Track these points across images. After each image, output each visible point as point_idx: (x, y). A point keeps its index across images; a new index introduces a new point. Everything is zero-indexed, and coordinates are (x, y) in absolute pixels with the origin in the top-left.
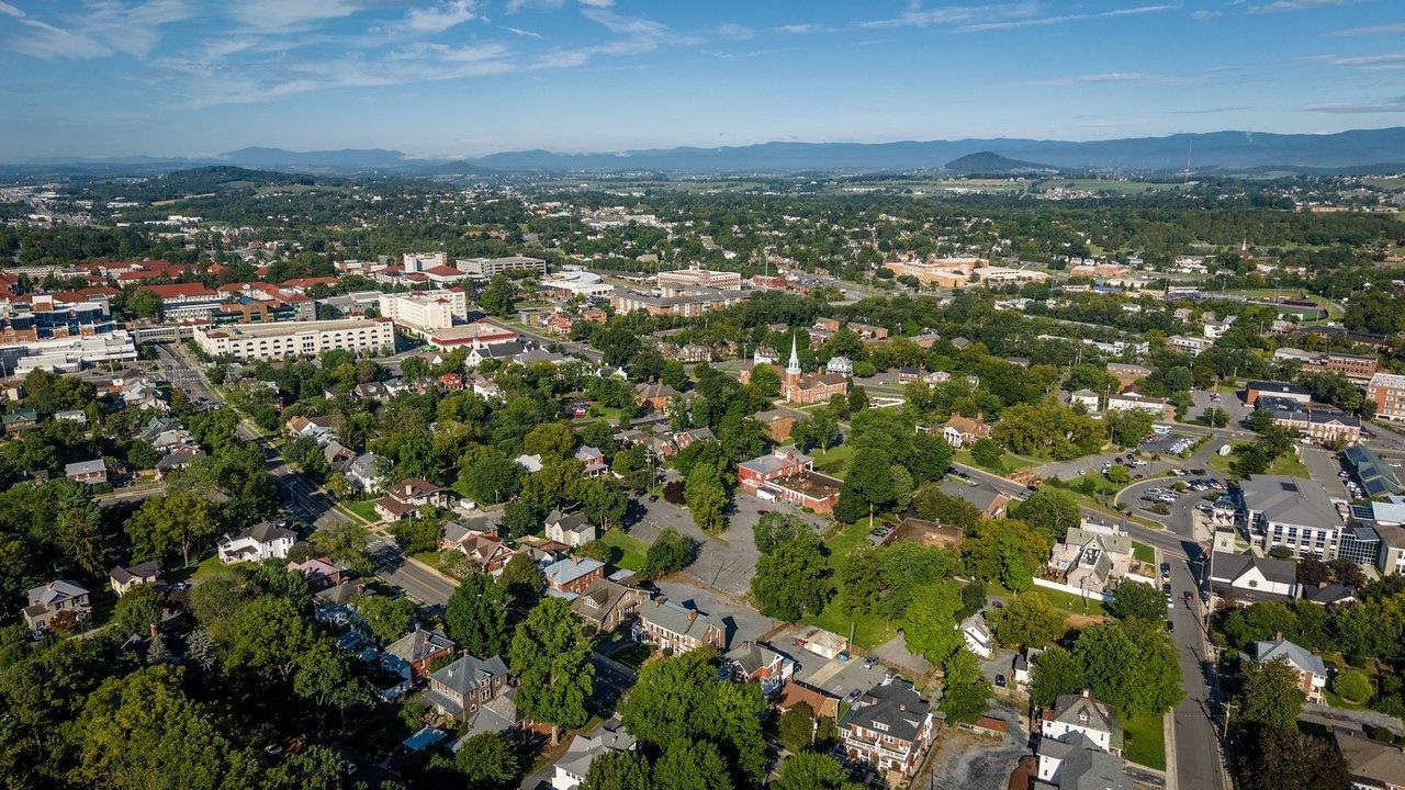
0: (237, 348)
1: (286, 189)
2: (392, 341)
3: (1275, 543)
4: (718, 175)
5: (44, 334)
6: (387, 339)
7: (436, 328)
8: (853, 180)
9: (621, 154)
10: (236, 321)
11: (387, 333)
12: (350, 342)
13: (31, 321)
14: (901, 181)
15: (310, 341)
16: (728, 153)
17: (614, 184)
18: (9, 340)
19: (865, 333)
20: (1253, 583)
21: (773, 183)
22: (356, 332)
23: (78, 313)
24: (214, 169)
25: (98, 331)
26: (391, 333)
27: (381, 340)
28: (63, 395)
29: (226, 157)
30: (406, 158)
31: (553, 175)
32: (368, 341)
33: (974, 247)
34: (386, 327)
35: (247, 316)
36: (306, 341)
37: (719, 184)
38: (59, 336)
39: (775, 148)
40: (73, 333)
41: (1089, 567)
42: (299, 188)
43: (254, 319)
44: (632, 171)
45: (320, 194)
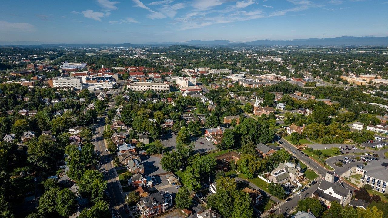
0: (132, 88)
1: (191, 50)
2: (169, 89)
3: (367, 183)
4: (319, 47)
5: (98, 82)
6: (168, 88)
7: (184, 86)
8: (362, 49)
9: (291, 41)
10: (138, 81)
11: (168, 87)
12: (159, 88)
13: (96, 78)
14: (380, 49)
15: (149, 87)
16: (327, 40)
17: (282, 49)
18: (91, 82)
19: (308, 97)
20: (330, 193)
21: (332, 50)
22: (160, 86)
23: (106, 77)
24: (179, 45)
25: (109, 81)
26: (169, 87)
27: (166, 89)
28: (83, 94)
29: (188, 42)
30: (230, 42)
31: (267, 46)
32: (163, 88)
33: (381, 72)
34: (168, 85)
35: (141, 80)
36: (148, 87)
37: (314, 49)
38: (101, 82)
39: (344, 38)
40: (104, 82)
41: (274, 175)
42: (195, 50)
43: (142, 81)
44: (292, 45)
45: (199, 52)
